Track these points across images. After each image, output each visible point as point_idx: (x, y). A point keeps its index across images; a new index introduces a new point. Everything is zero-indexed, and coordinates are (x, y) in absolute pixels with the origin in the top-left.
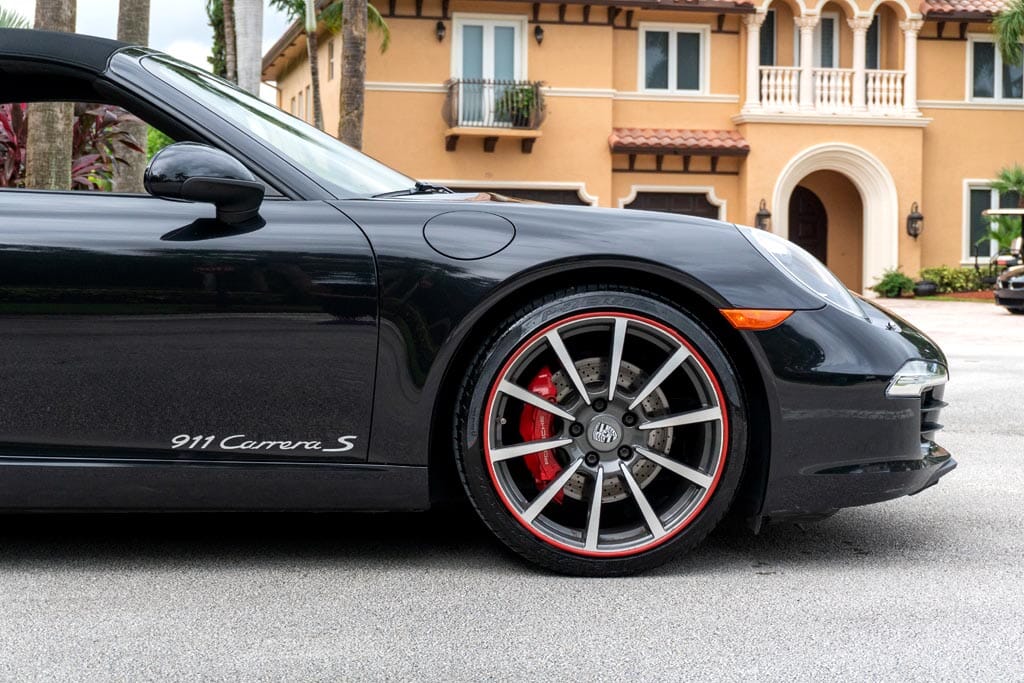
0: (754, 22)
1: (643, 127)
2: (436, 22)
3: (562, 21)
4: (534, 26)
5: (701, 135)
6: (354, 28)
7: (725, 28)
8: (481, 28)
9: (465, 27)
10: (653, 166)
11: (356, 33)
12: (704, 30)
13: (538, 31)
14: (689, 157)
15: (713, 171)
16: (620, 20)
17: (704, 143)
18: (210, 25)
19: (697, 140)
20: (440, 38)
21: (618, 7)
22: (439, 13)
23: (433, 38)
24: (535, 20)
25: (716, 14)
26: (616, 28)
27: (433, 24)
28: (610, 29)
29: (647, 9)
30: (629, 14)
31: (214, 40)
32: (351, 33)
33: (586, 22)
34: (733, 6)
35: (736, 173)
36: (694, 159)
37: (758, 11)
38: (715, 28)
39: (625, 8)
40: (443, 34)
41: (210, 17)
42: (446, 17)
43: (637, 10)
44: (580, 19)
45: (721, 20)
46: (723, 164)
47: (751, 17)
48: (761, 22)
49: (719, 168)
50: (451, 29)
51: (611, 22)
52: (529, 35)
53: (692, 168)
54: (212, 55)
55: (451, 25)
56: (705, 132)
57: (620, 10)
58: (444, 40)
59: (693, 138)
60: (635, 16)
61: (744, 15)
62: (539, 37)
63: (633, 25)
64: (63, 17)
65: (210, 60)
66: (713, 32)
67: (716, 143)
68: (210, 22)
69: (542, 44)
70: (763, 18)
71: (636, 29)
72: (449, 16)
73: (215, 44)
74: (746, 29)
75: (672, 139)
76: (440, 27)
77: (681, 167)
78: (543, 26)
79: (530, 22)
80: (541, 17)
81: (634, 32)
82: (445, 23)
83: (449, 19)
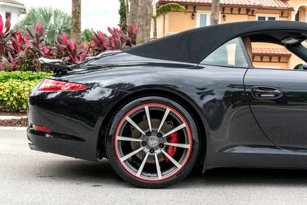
0: (294, 13)
1: (257, 47)
2: (192, 13)
3: (231, 13)
4: (223, 15)
5: (276, 50)
6: (215, 16)
7: (283, 16)
8: (206, 15)
9: (201, 15)
10: (260, 60)
11: (216, 18)
12: (277, 16)
13: (224, 16)
14: (272, 57)
15: (279, 62)
16: (250, 13)
17: (276, 53)
18: (119, 14)
19: (274, 52)
20: (193, 19)
21: (250, 9)
22: (192, 10)
23: (191, 18)
24: (223, 13)
25: (281, 11)
26: (249, 15)
27: (191, 14)
28: (247, 16)
29: (259, 9)
30: (253, 11)
31: (120, 19)
32: (214, 18)
33: (239, 14)
34: (287, 9)
35: (286, 63)
36: (273, 58)
37: (295, 10)
38: (281, 16)
39: (252, 9)
40: (194, 17)
41: (119, 11)
42: (195, 12)
43: (256, 10)
44: (237, 12)
45: (282, 13)
46: (282, 59)
47: (293, 12)
48: (296, 14)
49: (281, 61)
50: (196, 16)
51: (247, 14)
52: (221, 18)
53: (272, 61)
54: (119, 23)
55: (196, 14)
56: (277, 49)
57: (250, 10)
58: (194, 19)
59: (273, 51)
60: (255, 12)
61: (290, 12)
62: (224, 18)
63: (254, 14)
64: (148, 13)
65: (119, 25)
66: (280, 17)
67: (281, 53)
68: (119, 13)
69: (225, 20)
70: (296, 12)
71: (255, 16)
72: (196, 11)
73: (120, 20)
74: (291, 16)
75: (266, 51)
76: (193, 15)
77: (269, 60)
78: (226, 15)
79: (221, 13)
80: (225, 12)
81: (254, 17)
82: (195, 14)
83: (196, 12)
